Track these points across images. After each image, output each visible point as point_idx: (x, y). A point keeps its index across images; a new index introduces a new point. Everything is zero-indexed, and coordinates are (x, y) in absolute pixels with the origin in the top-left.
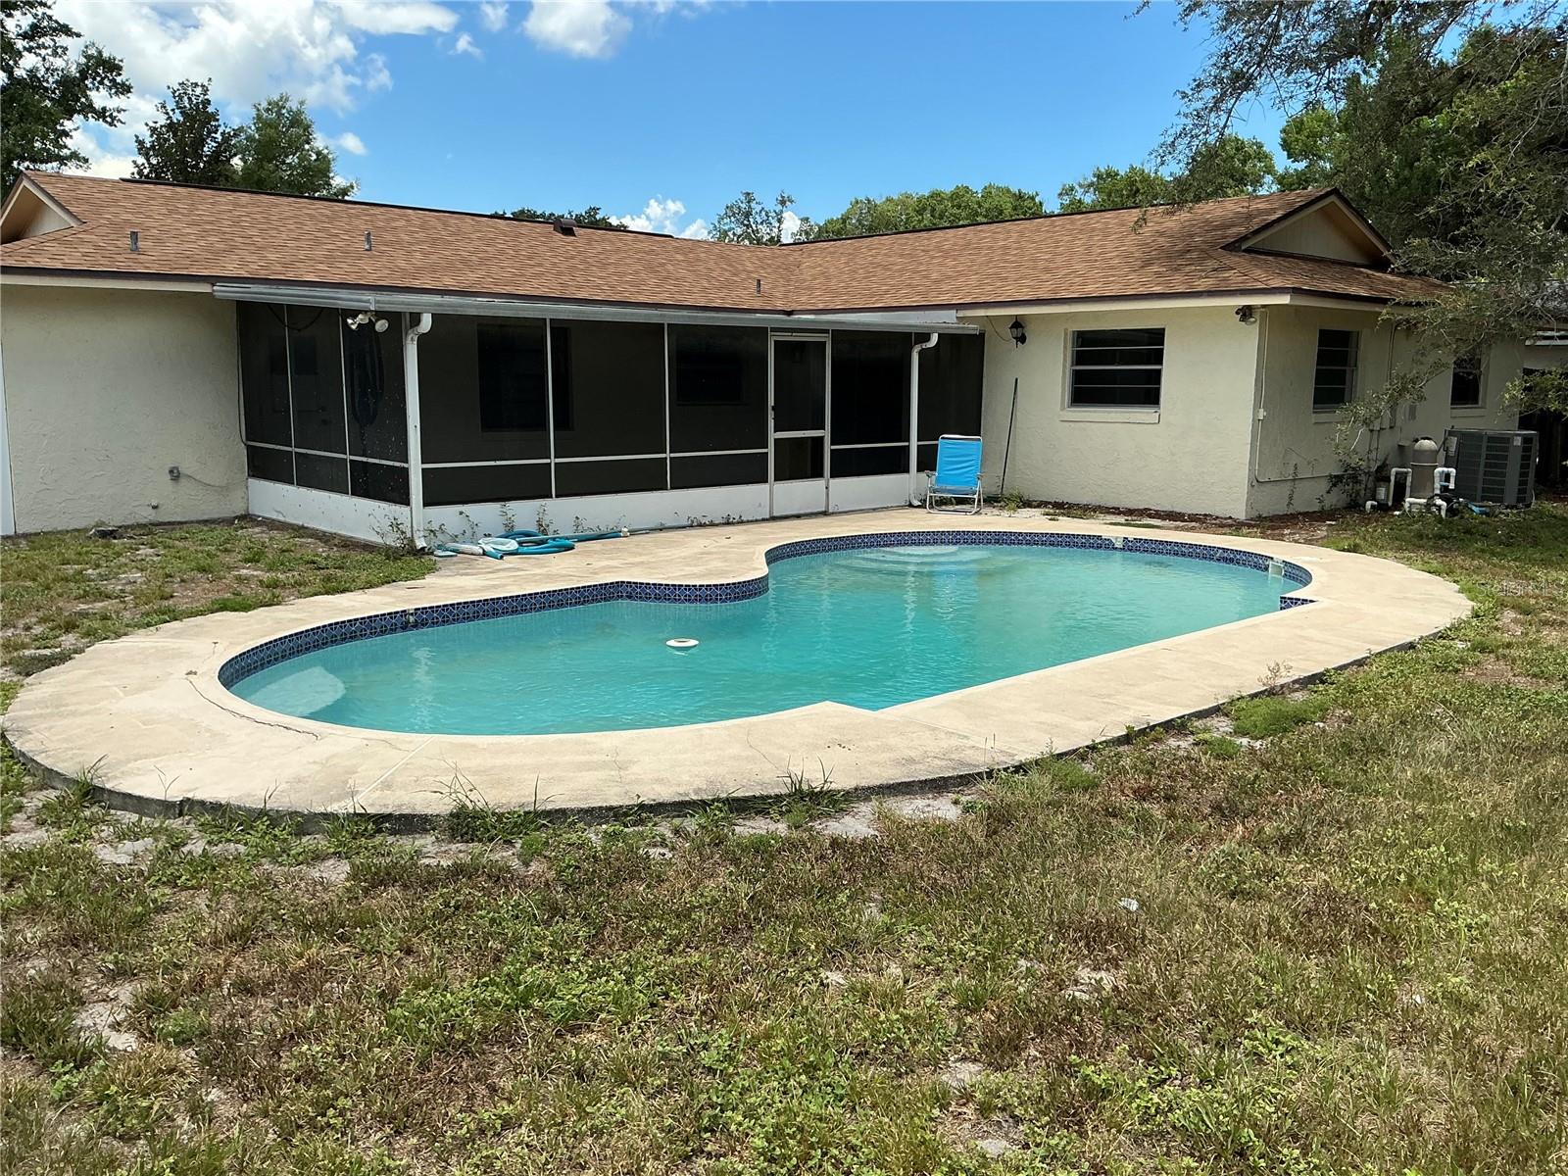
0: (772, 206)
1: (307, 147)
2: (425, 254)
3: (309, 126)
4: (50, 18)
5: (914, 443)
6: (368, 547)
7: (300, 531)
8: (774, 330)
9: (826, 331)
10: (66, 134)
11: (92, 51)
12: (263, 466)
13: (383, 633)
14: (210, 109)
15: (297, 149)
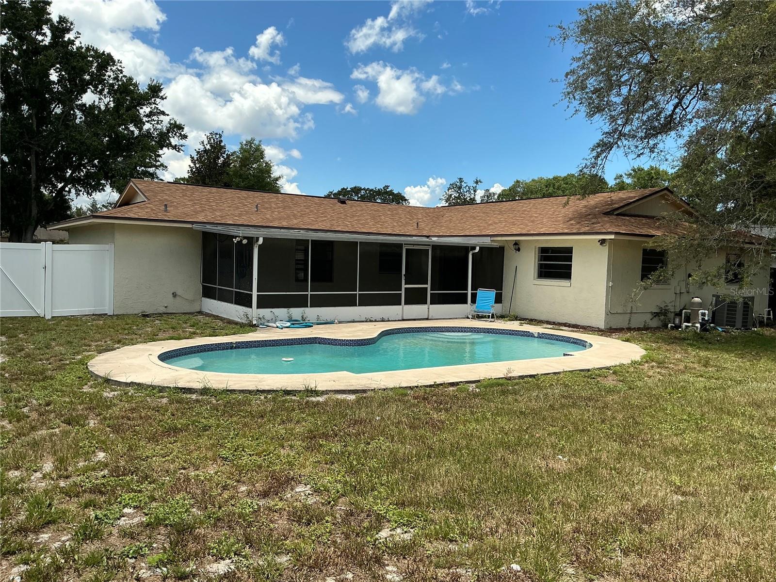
0: (472, 184)
1: (262, 160)
2: (279, 212)
3: (263, 152)
4: (157, 108)
5: (470, 292)
6: (236, 323)
7: (217, 317)
8: (405, 244)
9: (430, 245)
10: (159, 156)
11: (172, 122)
12: (208, 293)
13: (223, 349)
14: (222, 144)
15: (258, 161)
